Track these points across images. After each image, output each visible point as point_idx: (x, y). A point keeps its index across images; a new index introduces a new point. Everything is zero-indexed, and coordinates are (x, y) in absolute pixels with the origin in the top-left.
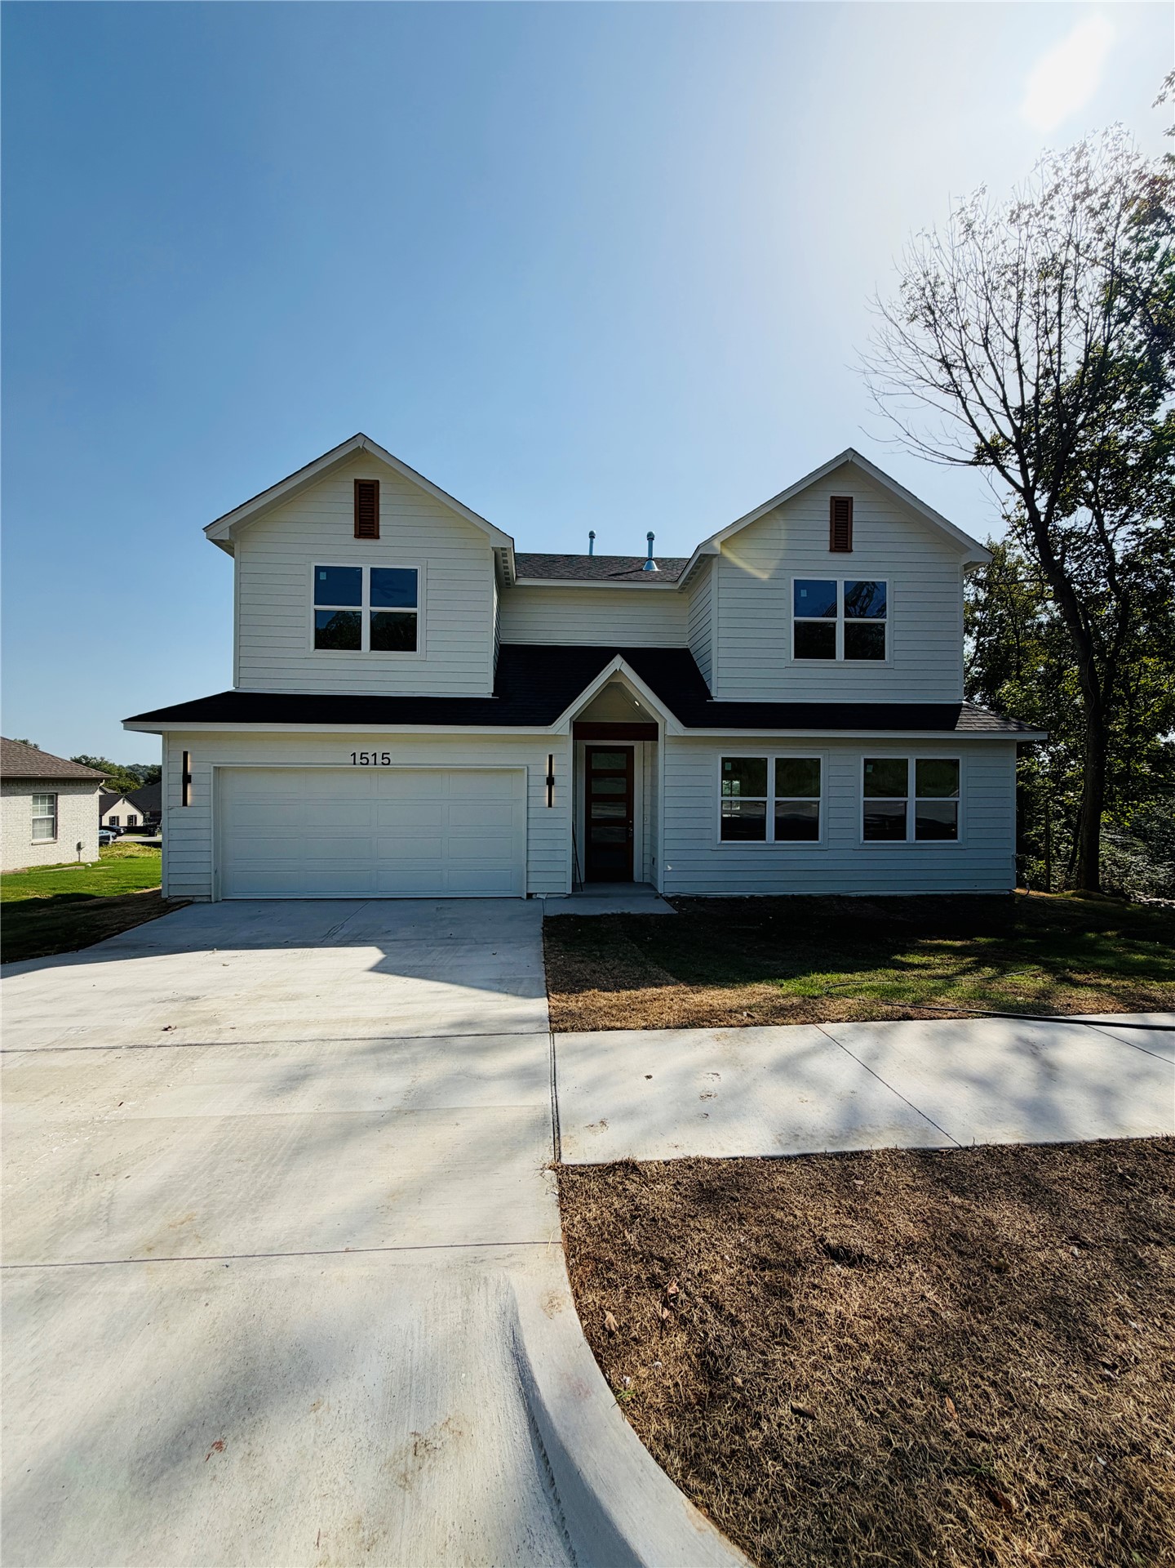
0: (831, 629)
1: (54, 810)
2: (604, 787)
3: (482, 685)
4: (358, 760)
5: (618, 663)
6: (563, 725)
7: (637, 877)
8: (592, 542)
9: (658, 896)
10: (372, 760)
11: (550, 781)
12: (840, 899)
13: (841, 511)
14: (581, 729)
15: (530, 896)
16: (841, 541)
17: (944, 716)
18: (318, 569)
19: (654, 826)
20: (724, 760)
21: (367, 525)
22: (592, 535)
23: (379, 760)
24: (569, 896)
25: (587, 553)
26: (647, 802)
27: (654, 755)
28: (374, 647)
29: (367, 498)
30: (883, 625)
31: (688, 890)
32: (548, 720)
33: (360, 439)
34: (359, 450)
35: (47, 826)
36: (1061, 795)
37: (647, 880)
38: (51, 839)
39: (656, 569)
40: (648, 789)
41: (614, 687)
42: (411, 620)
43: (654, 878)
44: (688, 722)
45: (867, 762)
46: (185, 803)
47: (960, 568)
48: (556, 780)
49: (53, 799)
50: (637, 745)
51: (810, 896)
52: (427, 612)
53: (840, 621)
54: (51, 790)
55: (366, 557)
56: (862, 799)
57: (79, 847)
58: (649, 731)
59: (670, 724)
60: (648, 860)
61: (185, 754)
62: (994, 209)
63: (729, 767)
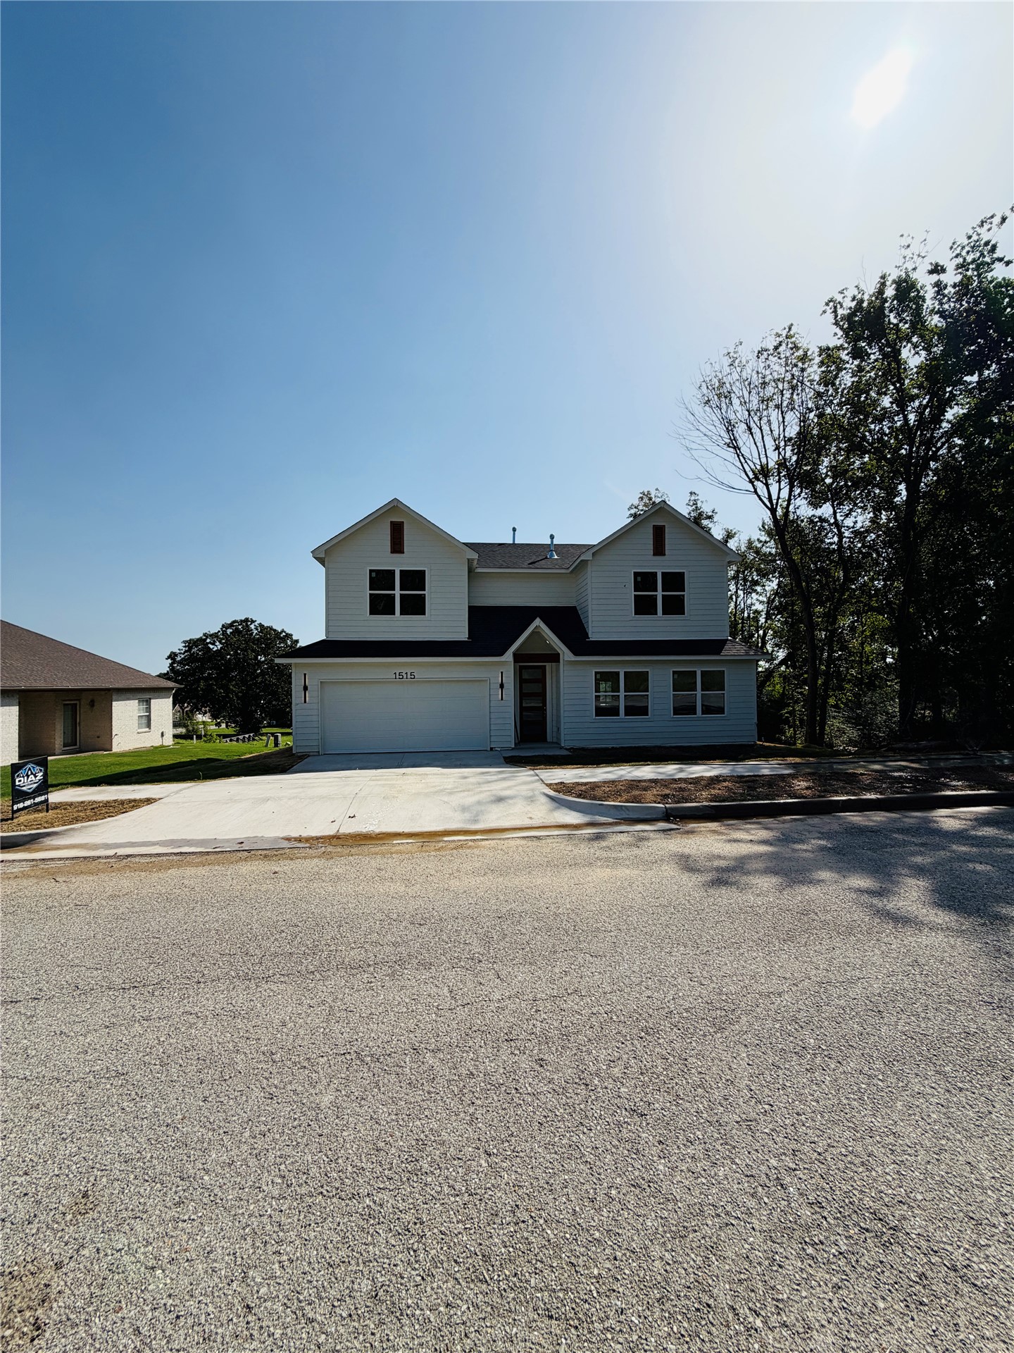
0: (654, 598)
1: (149, 710)
2: (530, 688)
3: (462, 634)
4: (398, 677)
5: (538, 622)
6: (508, 656)
7: (549, 739)
8: (514, 534)
9: (561, 748)
10: (405, 676)
11: (502, 686)
12: (660, 747)
13: (659, 533)
14: (517, 657)
15: (491, 749)
16: (659, 549)
17: (715, 646)
18: (371, 571)
19: (558, 710)
20: (596, 673)
21: (397, 546)
22: (514, 530)
23: (409, 676)
24: (513, 749)
25: (512, 542)
26: (554, 696)
27: (558, 670)
28: (402, 613)
29: (397, 531)
30: (683, 596)
31: (578, 745)
32: (501, 654)
33: (395, 501)
34: (395, 506)
35: (144, 721)
36: (801, 688)
37: (555, 740)
38: (147, 729)
39: (556, 557)
40: (554, 689)
41: (536, 633)
42: (422, 598)
43: (559, 739)
44: (576, 653)
45: (674, 672)
46: (305, 702)
47: (725, 563)
48: (505, 685)
49: (148, 702)
50: (548, 665)
51: (644, 747)
52: (431, 593)
53: (659, 594)
54: (147, 696)
55: (398, 564)
56: (672, 693)
57: (162, 735)
58: (555, 658)
59: (566, 654)
60: (555, 729)
61: (305, 675)
62: (747, 354)
63: (598, 676)
